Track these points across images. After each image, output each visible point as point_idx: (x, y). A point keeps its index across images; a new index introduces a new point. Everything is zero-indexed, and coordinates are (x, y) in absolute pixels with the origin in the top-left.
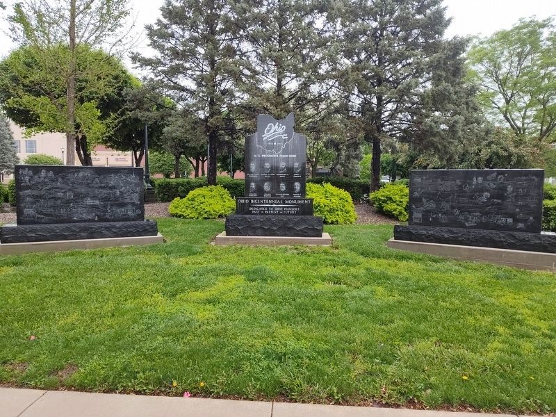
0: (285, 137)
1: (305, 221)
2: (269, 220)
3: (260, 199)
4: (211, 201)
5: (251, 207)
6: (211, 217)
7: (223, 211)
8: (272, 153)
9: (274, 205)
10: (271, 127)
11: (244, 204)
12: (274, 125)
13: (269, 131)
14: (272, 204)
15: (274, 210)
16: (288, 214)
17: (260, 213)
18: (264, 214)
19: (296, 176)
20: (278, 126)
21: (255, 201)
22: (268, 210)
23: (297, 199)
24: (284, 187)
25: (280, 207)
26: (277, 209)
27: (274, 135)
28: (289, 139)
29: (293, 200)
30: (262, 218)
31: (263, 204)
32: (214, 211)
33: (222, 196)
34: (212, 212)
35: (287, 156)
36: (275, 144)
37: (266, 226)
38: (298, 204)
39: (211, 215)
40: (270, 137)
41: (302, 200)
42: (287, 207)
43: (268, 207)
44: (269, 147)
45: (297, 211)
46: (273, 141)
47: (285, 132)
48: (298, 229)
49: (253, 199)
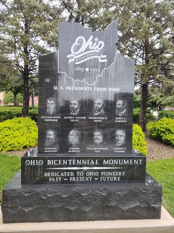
0: (102, 59)
1: (134, 195)
2: (78, 195)
3: (62, 159)
4: (16, 133)
5: (47, 171)
6: (15, 149)
7: (28, 143)
8: (81, 85)
9: (85, 168)
10: (81, 42)
11: (35, 167)
12: (87, 41)
13: (77, 48)
14: (82, 166)
15: (85, 176)
16: (106, 182)
17: (63, 182)
18: (68, 182)
19: (118, 120)
20: (93, 41)
21: (53, 162)
22: (75, 176)
23: (121, 158)
24: (101, 138)
25: (95, 171)
26: (91, 174)
27: (85, 56)
28: (109, 63)
29: (116, 158)
30: (65, 193)
31: (68, 166)
32: (19, 143)
33: (28, 127)
34: (16, 144)
35: (105, 89)
36: (87, 69)
37: (73, 205)
38: (123, 166)
39: (15, 147)
40: (79, 59)
41: (129, 158)
42: (106, 170)
43: (75, 171)
44: (79, 75)
45: (121, 177)
46: (83, 65)
47: (104, 52)
48: (125, 208)
49: (50, 159)
